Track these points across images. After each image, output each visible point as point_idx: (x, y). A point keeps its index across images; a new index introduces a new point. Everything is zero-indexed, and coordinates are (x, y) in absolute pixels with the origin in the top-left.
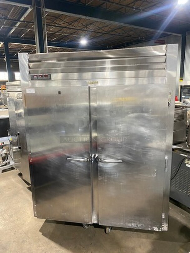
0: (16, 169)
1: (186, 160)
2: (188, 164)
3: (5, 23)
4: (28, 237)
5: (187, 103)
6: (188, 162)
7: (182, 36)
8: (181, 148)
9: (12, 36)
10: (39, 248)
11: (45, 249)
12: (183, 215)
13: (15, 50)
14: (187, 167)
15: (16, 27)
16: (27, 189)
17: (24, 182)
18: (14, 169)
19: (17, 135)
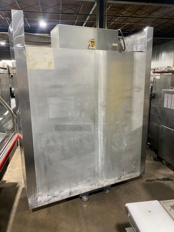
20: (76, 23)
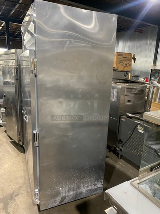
0: (4, 127)
1: (138, 126)
2: (140, 129)
3: (6, 4)
4: (3, 178)
5: (154, 84)
6: (140, 128)
7: (158, 27)
8: (138, 117)
9: (12, 17)
10: (9, 187)
11: (14, 188)
12: (133, 171)
13: (16, 30)
14: (139, 132)
15: (16, 9)
16: (10, 143)
17: (8, 137)
18: (2, 127)
19: (3, 96)
20: (3, 8)
